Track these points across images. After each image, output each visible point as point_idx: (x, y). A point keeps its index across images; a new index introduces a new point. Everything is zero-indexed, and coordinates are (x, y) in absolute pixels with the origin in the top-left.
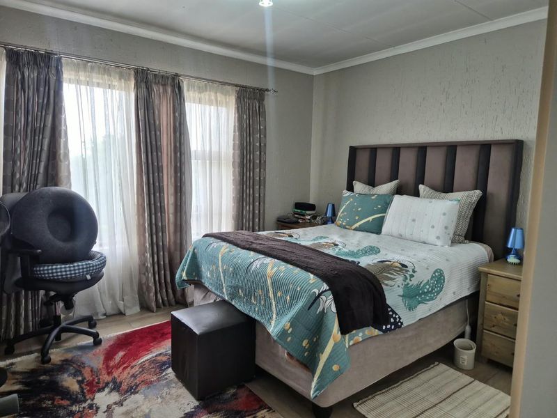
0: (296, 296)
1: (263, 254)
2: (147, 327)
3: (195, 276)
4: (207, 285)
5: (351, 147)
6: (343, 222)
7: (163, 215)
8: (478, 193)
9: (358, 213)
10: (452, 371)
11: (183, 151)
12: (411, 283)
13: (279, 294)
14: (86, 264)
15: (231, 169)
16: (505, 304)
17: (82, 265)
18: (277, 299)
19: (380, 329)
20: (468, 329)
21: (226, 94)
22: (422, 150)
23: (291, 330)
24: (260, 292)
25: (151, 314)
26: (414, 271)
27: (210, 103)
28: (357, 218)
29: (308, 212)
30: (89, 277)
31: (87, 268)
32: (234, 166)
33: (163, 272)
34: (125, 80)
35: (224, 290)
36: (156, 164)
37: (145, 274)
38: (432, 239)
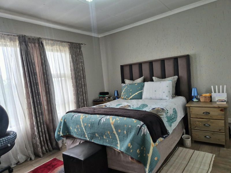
0: (129, 131)
1: (104, 115)
2: (43, 165)
3: (67, 133)
4: (75, 136)
5: (121, 66)
6: (124, 97)
7: (41, 106)
8: (176, 77)
9: (131, 92)
10: (185, 149)
11: (48, 74)
12: (168, 115)
13: (119, 131)
14: (7, 138)
15: (71, 81)
16: (199, 117)
17: (5, 139)
18: (119, 134)
19: (163, 137)
20: (184, 130)
21: (64, 46)
22: (151, 63)
23: (131, 146)
24: (108, 132)
25: (40, 159)
26: (167, 111)
27: (57, 51)
28: (131, 94)
29: (106, 96)
30: (9, 145)
31: (8, 140)
32: (72, 79)
33: (44, 135)
34: (13, 41)
35: (86, 136)
36: (35, 82)
37: (35, 138)
38: (165, 97)
